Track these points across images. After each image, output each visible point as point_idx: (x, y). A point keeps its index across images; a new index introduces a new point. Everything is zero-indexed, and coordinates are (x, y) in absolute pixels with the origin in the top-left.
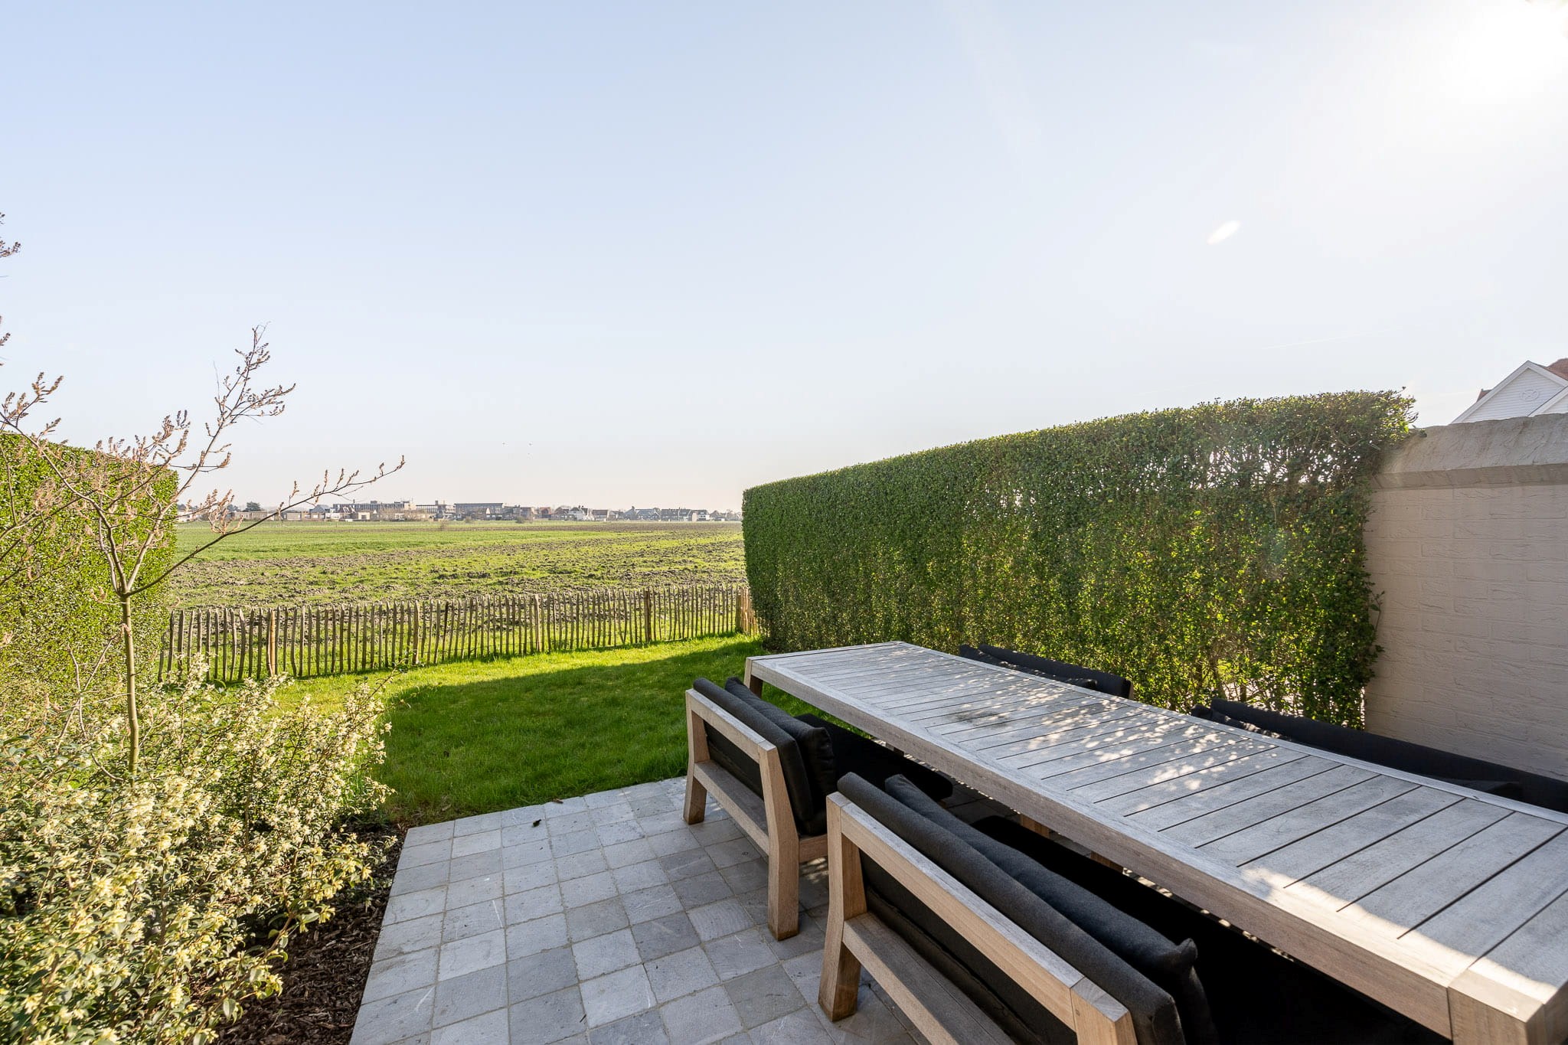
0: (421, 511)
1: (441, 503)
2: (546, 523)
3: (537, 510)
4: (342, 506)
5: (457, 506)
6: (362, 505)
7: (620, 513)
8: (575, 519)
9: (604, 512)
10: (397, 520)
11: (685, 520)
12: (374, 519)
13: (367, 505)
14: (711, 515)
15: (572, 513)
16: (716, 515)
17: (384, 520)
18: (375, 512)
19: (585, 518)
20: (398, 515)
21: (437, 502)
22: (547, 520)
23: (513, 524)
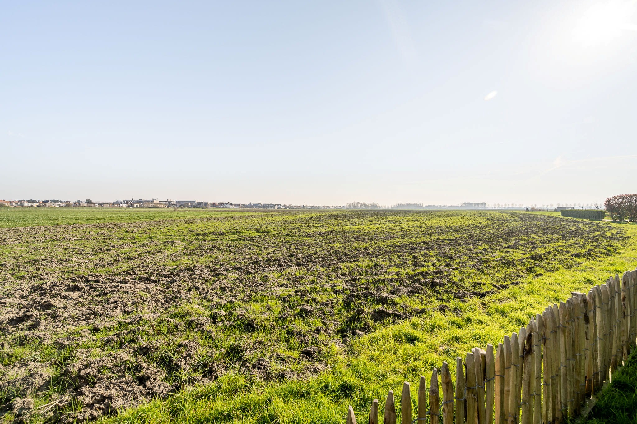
0: (161, 204)
1: (169, 200)
2: (215, 209)
3: (211, 204)
4: (127, 201)
5: (176, 201)
6: (136, 201)
7: (245, 205)
8: (227, 207)
9: (239, 205)
10: (151, 207)
11: (272, 208)
12: (141, 207)
13: (138, 201)
14: (283, 206)
15: (225, 205)
16: (284, 206)
17: (146, 207)
18: (142, 204)
19: (231, 207)
20: (151, 205)
21: (167, 200)
22: (215, 208)
23: (201, 209)
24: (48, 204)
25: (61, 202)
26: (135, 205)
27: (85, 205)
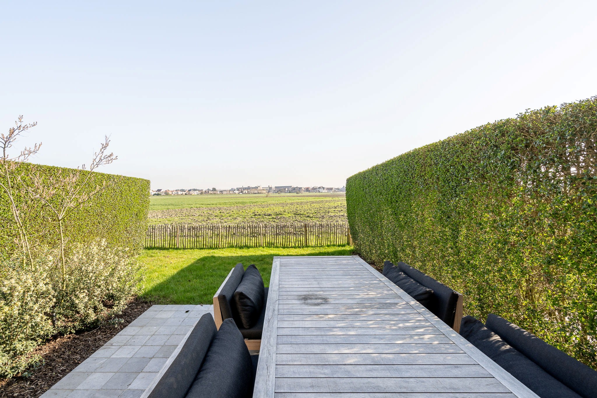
0: (264, 190)
1: (270, 186)
2: (307, 194)
3: (304, 189)
4: (239, 188)
5: (275, 187)
6: (245, 188)
7: (338, 189)
8: (319, 192)
9: (331, 189)
10: (256, 193)
12: (248, 193)
13: (247, 188)
15: (318, 189)
17: (252, 193)
18: (249, 190)
19: (323, 191)
20: (256, 192)
21: (269, 186)
22: (308, 192)
23: (295, 194)
24: (191, 192)
25: (198, 190)
26: (244, 191)
27: (212, 192)
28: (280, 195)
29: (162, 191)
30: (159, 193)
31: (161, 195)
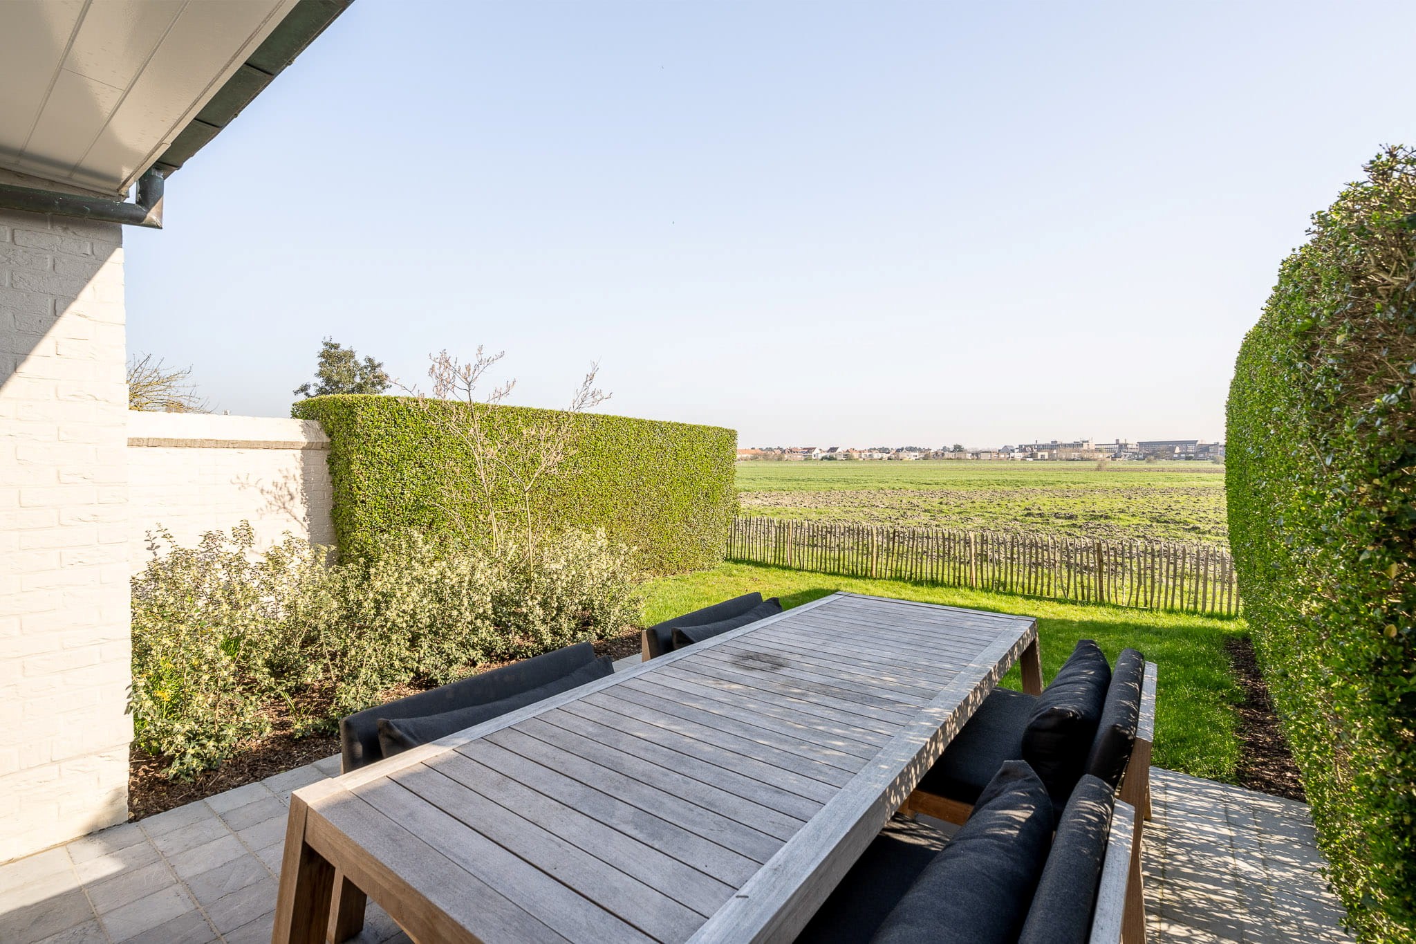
0: (1100, 451)
1: (1122, 441)
4: (1026, 446)
5: (1140, 444)
6: (1043, 446)
10: (1073, 460)
12: (1052, 458)
13: (1048, 445)
17: (1061, 459)
18: (1055, 452)
20: (1075, 455)
21: (1117, 440)
23: (1206, 464)
24: (901, 455)
25: (920, 450)
26: (1040, 454)
27: (951, 455)
28: (1150, 466)
29: (838, 451)
30: (833, 454)
31: (835, 459)
